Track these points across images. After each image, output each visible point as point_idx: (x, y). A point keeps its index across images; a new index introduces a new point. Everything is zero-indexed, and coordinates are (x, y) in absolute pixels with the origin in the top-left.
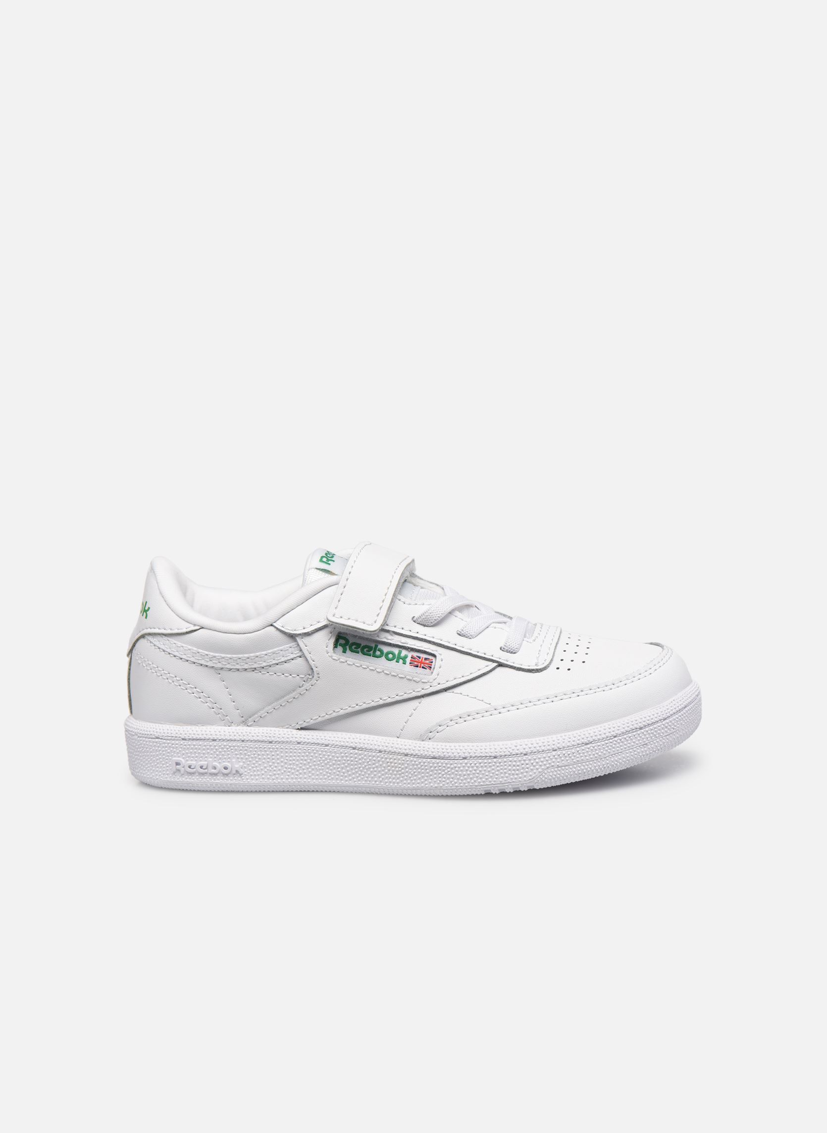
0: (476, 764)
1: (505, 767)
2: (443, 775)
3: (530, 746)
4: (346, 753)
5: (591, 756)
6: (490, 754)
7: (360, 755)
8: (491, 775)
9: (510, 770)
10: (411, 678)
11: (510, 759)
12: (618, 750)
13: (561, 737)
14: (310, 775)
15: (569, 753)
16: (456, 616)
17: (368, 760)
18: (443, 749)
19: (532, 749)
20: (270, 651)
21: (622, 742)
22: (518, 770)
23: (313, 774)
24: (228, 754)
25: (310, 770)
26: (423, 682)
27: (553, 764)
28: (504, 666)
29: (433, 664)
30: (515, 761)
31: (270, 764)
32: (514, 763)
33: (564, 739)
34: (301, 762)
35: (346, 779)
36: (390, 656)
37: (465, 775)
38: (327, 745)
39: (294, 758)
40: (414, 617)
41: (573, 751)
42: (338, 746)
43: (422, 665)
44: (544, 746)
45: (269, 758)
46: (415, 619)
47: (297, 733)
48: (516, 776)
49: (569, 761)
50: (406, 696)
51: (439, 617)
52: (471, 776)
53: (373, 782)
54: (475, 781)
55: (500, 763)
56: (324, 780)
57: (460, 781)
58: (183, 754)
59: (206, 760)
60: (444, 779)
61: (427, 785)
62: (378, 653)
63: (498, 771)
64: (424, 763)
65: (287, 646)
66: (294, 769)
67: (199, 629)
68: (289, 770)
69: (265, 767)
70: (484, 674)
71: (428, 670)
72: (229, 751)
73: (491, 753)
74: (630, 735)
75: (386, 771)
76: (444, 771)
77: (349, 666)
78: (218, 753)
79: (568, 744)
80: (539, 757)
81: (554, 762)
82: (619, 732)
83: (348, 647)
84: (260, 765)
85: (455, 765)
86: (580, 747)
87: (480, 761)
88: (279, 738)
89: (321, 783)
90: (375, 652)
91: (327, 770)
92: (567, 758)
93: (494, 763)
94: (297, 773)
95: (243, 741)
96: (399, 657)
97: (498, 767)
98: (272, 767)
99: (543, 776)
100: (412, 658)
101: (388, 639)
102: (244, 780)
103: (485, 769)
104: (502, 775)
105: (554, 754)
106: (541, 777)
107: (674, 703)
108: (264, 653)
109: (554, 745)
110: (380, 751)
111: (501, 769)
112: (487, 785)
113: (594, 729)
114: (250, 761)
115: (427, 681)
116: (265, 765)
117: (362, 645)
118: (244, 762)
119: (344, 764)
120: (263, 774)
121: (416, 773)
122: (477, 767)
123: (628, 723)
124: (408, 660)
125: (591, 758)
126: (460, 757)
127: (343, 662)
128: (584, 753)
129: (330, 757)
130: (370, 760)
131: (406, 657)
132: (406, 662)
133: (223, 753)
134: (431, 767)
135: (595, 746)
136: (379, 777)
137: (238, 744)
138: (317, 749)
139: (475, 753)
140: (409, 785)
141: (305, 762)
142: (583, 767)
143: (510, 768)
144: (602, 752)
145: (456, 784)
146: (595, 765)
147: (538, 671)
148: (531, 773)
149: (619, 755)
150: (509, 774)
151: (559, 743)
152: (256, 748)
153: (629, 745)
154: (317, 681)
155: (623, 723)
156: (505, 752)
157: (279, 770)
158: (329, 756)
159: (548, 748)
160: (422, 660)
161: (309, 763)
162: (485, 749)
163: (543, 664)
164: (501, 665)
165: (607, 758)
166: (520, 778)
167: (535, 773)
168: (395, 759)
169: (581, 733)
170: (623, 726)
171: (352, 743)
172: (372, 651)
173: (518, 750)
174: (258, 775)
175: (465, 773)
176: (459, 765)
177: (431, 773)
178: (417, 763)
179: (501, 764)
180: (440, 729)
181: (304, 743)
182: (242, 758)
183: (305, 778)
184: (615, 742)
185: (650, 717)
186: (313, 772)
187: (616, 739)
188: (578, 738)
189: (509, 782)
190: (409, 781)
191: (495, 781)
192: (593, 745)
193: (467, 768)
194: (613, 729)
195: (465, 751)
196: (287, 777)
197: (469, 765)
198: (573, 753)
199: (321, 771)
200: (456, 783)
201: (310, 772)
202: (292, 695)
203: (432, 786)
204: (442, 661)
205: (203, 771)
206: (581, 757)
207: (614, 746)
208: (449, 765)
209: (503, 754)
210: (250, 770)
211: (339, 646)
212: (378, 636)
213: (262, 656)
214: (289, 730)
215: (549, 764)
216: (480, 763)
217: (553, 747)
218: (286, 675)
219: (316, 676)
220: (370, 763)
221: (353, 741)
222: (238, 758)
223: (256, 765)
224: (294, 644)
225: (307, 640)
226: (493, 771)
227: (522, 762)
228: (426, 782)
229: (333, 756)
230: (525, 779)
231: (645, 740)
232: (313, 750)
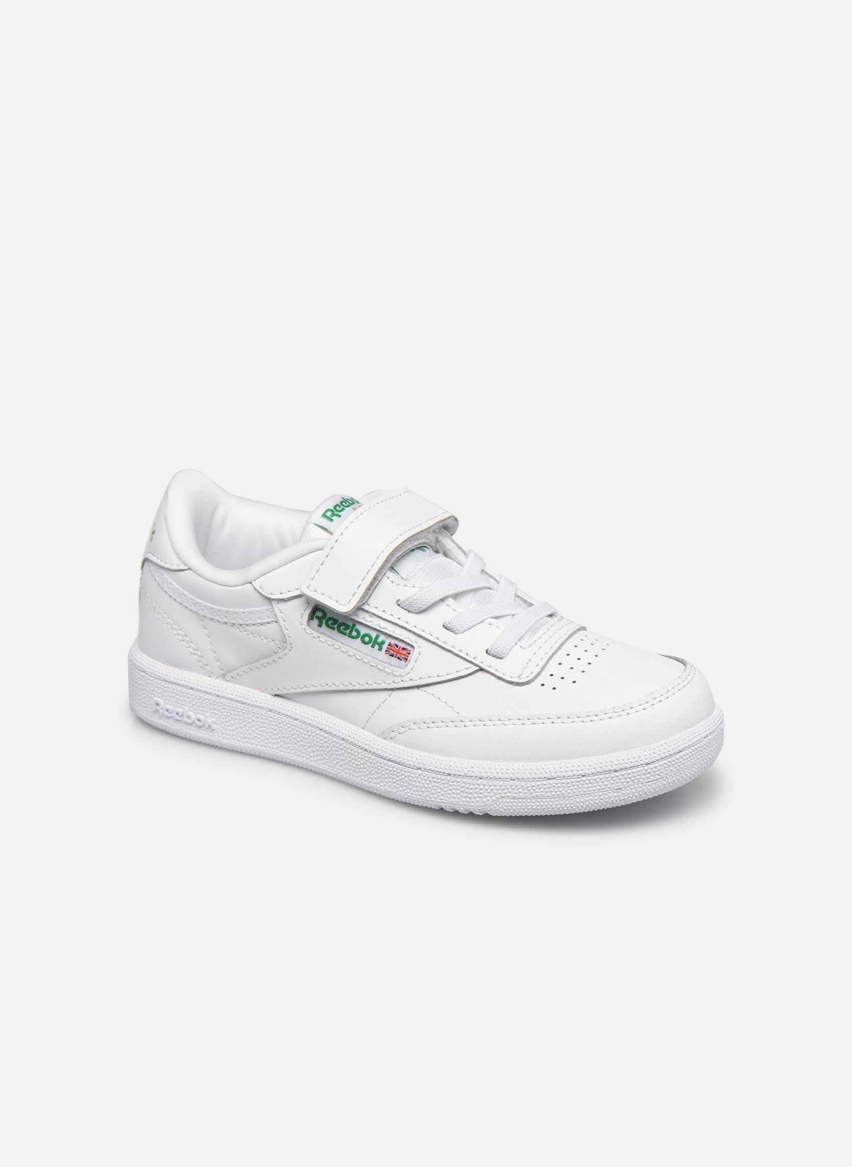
0: (429, 777)
1: (458, 788)
2: (397, 781)
3: (488, 770)
4: (313, 733)
5: (553, 793)
6: (444, 771)
7: (325, 738)
8: (443, 793)
9: (462, 792)
10: (382, 668)
11: (465, 780)
12: (585, 791)
13: (523, 766)
14: (279, 746)
15: (528, 785)
16: (448, 605)
17: (332, 746)
18: (400, 754)
19: (488, 774)
20: (246, 610)
21: (591, 783)
22: (471, 793)
23: (281, 746)
24: (203, 707)
25: (279, 741)
26: (394, 675)
27: (509, 794)
28: (485, 672)
29: (410, 656)
30: (469, 784)
31: (242, 726)
32: (468, 786)
33: (525, 770)
34: (272, 731)
35: (312, 759)
36: (367, 639)
37: (417, 787)
38: (296, 719)
39: (265, 725)
40: (399, 600)
41: (533, 784)
42: (306, 724)
43: (398, 655)
44: (502, 773)
45: (241, 720)
46: (399, 602)
47: (271, 699)
48: (468, 800)
49: (527, 794)
50: (375, 686)
51: (424, 605)
52: (423, 789)
53: (336, 770)
54: (427, 795)
55: (453, 782)
56: (291, 755)
57: (413, 792)
58: (163, 696)
59: (182, 708)
60: (398, 786)
61: (382, 788)
62: (354, 633)
63: (450, 790)
64: (381, 763)
65: (264, 608)
66: (264, 736)
67: (187, 569)
68: (260, 736)
69: (237, 728)
70: (462, 677)
71: (403, 662)
72: (204, 703)
73: (446, 769)
74: (601, 777)
75: (347, 761)
76: (398, 777)
77: (321, 643)
78: (194, 703)
79: (528, 776)
80: (495, 784)
81: (510, 792)
82: (589, 772)
83: (324, 621)
84: (232, 724)
85: (409, 774)
86: (541, 781)
87: (434, 775)
88: (252, 701)
89: (288, 757)
90: (351, 632)
91: (295, 746)
92: (526, 791)
93: (447, 781)
94: (267, 741)
95: (218, 696)
96: (375, 643)
97: (450, 785)
98: (244, 729)
99: (497, 805)
100: (389, 645)
101: (367, 621)
102: (216, 737)
103: (438, 785)
104: (454, 795)
105: (512, 784)
106: (495, 805)
107: (665, 746)
108: (241, 610)
109: (513, 774)
110: (343, 739)
111: (454, 789)
112: (438, 802)
113: (561, 763)
114: (223, 719)
115: (398, 675)
116: (237, 726)
117: (339, 622)
118: (217, 718)
119: (310, 743)
120: (234, 735)
121: (373, 772)
122: (430, 781)
123: (601, 763)
124: (385, 647)
125: (553, 795)
126: (414, 766)
127: (316, 638)
128: (545, 788)
129: (298, 733)
130: (334, 745)
131: (383, 643)
132: (382, 648)
133: (199, 704)
134: (387, 769)
135: (559, 783)
136: (341, 766)
137: (213, 699)
138: (287, 721)
139: (430, 766)
140: (366, 783)
141: (275, 732)
142: (542, 804)
143: (463, 789)
144: (566, 791)
145: (409, 794)
146: (557, 803)
147: (518, 684)
148: (484, 800)
149: (587, 797)
150: (461, 796)
151: (518, 773)
152: (230, 706)
153: (599, 787)
154: (290, 651)
155: (596, 762)
156: (459, 772)
157: (250, 734)
158: (297, 731)
159: (506, 776)
160: (399, 649)
161: (278, 733)
162: (441, 764)
163: (528, 677)
164: (481, 669)
165: (572, 798)
166: (473, 802)
167: (488, 800)
168: (355, 752)
169: (545, 765)
170: (595, 766)
171: (319, 723)
172: (349, 630)
173: (473, 772)
174: (230, 735)
175: (417, 784)
176: (413, 775)
177: (386, 776)
178: (374, 761)
179: (455, 783)
180: (402, 730)
181: (276, 712)
182: (215, 714)
183: (274, 748)
184: (582, 782)
185: (629, 759)
186: (282, 744)
187: (584, 778)
188: (541, 771)
189: (460, 804)
190: (366, 778)
191: (446, 800)
192: (557, 782)
193: (420, 780)
194: (583, 768)
195: (420, 761)
196: (257, 743)
197: (422, 777)
198: (533, 787)
199: (289, 745)
200: (408, 792)
201: (278, 743)
202: (267, 660)
203: (386, 790)
204: (420, 654)
205: (179, 718)
206: (541, 792)
207: (581, 786)
208: (403, 773)
209: (458, 773)
210: (222, 727)
211: (315, 619)
212: (356, 615)
213: (240, 613)
214: (263, 694)
215: (505, 793)
216: (434, 778)
217: (511, 776)
218: (262, 638)
219: (289, 646)
220: (333, 749)
221: (320, 721)
222: (212, 713)
223: (229, 724)
224: (269, 607)
225: (282, 606)
226: (446, 789)
227: (477, 786)
228: (382, 784)
229: (301, 733)
230: (477, 804)
231: (619, 784)
232: (283, 722)
